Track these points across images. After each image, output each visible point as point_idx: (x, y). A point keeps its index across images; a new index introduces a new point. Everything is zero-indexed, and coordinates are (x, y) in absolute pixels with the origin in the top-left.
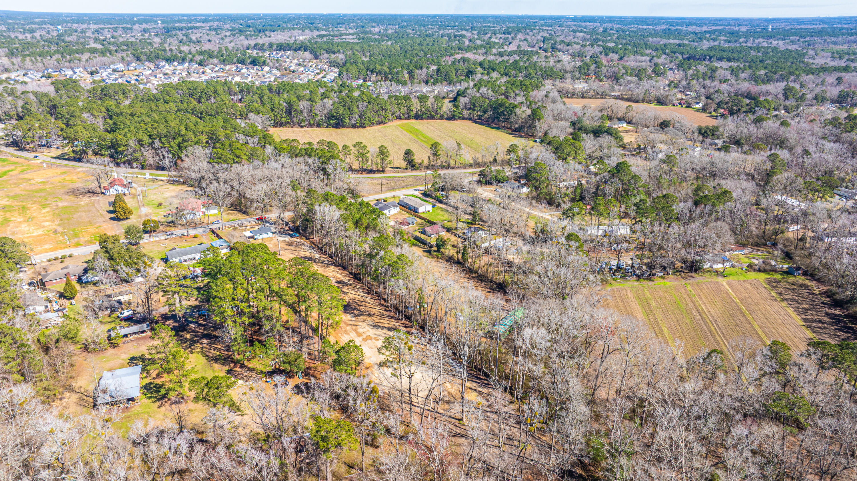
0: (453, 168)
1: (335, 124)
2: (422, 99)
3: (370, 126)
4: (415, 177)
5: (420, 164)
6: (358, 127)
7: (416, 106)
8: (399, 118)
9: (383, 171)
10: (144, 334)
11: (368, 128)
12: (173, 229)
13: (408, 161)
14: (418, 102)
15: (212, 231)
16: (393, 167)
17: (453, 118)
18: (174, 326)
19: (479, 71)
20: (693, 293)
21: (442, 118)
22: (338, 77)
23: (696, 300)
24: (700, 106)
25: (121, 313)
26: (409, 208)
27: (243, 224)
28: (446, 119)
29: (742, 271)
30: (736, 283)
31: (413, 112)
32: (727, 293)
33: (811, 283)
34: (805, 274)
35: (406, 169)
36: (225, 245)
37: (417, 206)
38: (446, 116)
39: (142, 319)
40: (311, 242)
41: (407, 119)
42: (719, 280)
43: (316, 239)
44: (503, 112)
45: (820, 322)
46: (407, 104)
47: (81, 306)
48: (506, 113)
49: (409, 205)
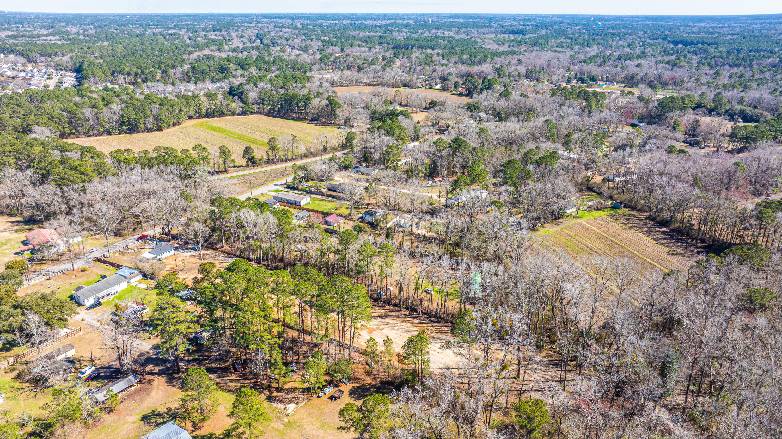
0: (290, 160)
1: (129, 129)
2: (210, 96)
3: (167, 128)
4: (263, 172)
5: (260, 160)
6: (154, 130)
7: (205, 104)
8: (191, 118)
9: (226, 171)
10: (133, 388)
11: (166, 131)
12: (45, 267)
13: (248, 159)
14: (207, 101)
15: (99, 260)
16: (234, 167)
17: (243, 113)
18: (159, 370)
19: (232, 66)
20: (572, 234)
21: (233, 114)
22: (86, 81)
23: (579, 239)
24: (438, 87)
25: (82, 373)
26: (288, 203)
27: (127, 247)
28: (238, 115)
29: (587, 212)
30: (591, 222)
31: (204, 111)
32: (592, 230)
33: (634, 213)
34: (625, 207)
35: (248, 166)
36: (136, 272)
37: (297, 200)
38: (237, 112)
39: (111, 372)
40: (222, 251)
41: (198, 118)
42: (579, 221)
43: (226, 248)
44: (296, 104)
45: (663, 239)
46: (197, 103)
47: (10, 379)
48: (300, 104)
49: (287, 200)
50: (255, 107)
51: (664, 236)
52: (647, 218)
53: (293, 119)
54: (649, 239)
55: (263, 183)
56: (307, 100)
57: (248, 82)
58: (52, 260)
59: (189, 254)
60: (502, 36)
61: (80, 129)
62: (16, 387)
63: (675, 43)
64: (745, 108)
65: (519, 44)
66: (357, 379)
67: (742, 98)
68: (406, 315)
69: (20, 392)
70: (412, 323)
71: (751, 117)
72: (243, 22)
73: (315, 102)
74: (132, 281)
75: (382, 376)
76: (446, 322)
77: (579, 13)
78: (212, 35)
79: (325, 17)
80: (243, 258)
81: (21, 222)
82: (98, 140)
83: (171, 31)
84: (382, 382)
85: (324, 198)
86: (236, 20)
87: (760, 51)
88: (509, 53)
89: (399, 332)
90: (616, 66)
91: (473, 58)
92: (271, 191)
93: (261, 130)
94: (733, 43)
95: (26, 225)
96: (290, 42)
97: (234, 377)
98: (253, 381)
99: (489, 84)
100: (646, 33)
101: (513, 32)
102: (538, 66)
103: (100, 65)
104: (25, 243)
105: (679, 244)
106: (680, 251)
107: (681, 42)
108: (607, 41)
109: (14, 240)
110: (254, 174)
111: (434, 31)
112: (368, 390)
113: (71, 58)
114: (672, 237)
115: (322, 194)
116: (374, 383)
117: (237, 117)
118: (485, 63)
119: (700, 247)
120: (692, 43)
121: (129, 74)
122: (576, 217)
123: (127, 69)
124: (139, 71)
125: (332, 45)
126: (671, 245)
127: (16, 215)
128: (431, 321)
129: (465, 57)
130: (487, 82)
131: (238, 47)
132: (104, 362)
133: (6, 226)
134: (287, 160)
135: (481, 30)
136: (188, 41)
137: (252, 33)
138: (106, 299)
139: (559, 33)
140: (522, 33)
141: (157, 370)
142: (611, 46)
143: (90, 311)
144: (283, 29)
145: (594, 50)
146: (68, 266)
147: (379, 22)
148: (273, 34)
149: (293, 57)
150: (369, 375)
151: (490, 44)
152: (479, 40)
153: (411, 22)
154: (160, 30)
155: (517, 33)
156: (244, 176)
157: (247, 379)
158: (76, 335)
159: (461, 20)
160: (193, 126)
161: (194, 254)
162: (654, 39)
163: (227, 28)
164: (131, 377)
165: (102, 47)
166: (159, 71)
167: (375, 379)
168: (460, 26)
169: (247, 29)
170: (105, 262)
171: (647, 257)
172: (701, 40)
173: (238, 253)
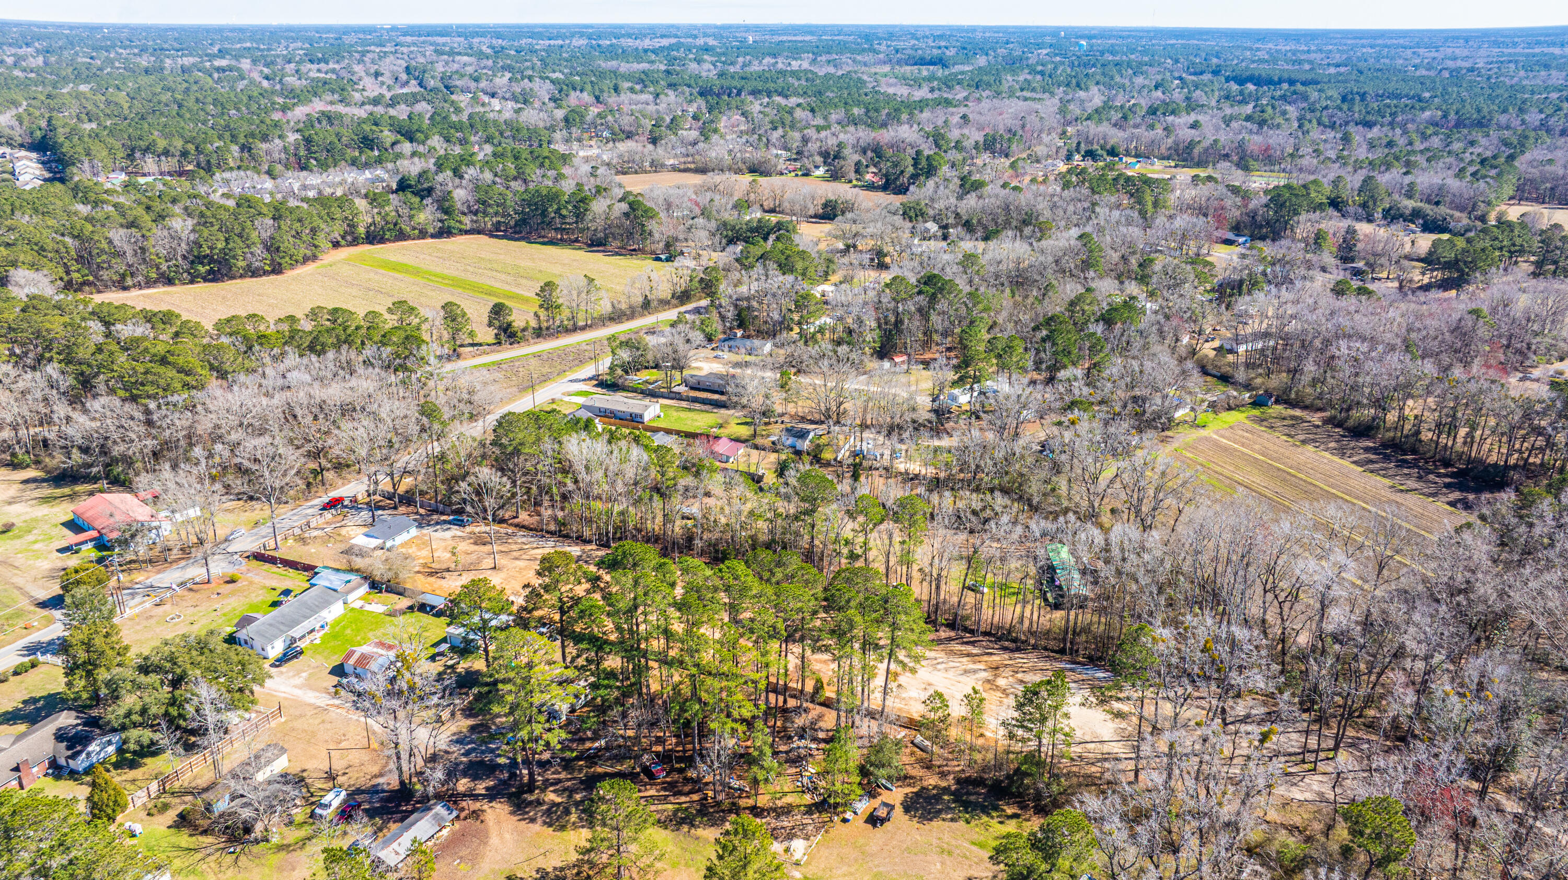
0: (583, 328)
1: (212, 271)
2: (374, 198)
3: (292, 267)
4: (537, 356)
5: (524, 330)
6: (266, 273)
7: (365, 215)
8: (336, 245)
9: (457, 355)
10: (444, 833)
11: (289, 274)
12: (139, 577)
13: (500, 328)
14: (369, 207)
15: (258, 557)
16: (473, 345)
17: (444, 232)
18: (487, 789)
19: (387, 136)
20: (1200, 460)
21: (423, 234)
22: (75, 170)
23: (1218, 469)
24: (821, 172)
25: (322, 806)
26: (615, 417)
27: (308, 524)
28: (433, 236)
29: (1211, 415)
30: (1227, 434)
31: (361, 230)
32: (1235, 450)
33: (1298, 412)
34: (1277, 402)
35: (499, 343)
36: (353, 577)
37: (636, 411)
38: (431, 230)
39: (381, 800)
40: (516, 526)
41: (350, 244)
42: (1202, 433)
43: (524, 517)
44: (558, 211)
45: (1372, 462)
46: (347, 213)
47: (163, 829)
48: (564, 212)
49: (612, 412)
50: (467, 221)
51: (1373, 457)
52: (1326, 421)
53: (552, 242)
54: (1346, 463)
55: (545, 379)
56: (580, 203)
57: (440, 167)
58: (151, 561)
59: (448, 534)
60: (908, 68)
61: (105, 275)
62: (184, 844)
63: (1241, 81)
64: (1420, 204)
65: (948, 83)
66: (906, 777)
67: (1411, 185)
68: (950, 639)
69: (199, 856)
70: (968, 655)
71: (1434, 221)
72: (364, 43)
73: (598, 206)
74: (351, 598)
75: (956, 766)
76: (1035, 647)
77: (1030, 24)
78: (313, 71)
79: (534, 32)
80: (567, 536)
81: (44, 480)
82: (148, 296)
83: (218, 63)
84: (958, 781)
85: (684, 404)
86: (348, 39)
87: (1398, 97)
88: (938, 103)
89: (951, 674)
90: (1152, 127)
91: (873, 114)
92: (569, 394)
93: (495, 266)
94: (1345, 81)
95: (58, 486)
96: (483, 84)
97: (652, 792)
98: (695, 797)
99: (930, 165)
100: (1177, 61)
101: (922, 62)
102: (1001, 126)
103: (95, 135)
104: (74, 526)
105: (1406, 471)
106: (1412, 484)
107: (1251, 79)
108: (1112, 78)
109: (44, 520)
110: (519, 359)
111: (768, 60)
112: (938, 798)
113: (19, 119)
114: (1387, 458)
115: (678, 397)
116: (944, 784)
117: (430, 240)
118: (900, 123)
119: (1446, 476)
120: (1270, 82)
121: (166, 153)
122: (1194, 425)
123: (162, 144)
124: (191, 147)
125: (574, 89)
126: (1391, 472)
127: (28, 466)
128: (1005, 649)
129: (856, 111)
130: (924, 163)
131: (382, 96)
132: (359, 777)
133: (13, 491)
134: (575, 329)
135: (859, 58)
136: (265, 84)
137: (393, 65)
138: (307, 640)
139: (1013, 64)
140: (940, 61)
141: (481, 787)
142: (1123, 87)
143: (283, 669)
144: (458, 58)
145: (1095, 97)
146: (196, 572)
147: (647, 43)
148: (440, 68)
149: (507, 115)
150: (929, 768)
151: (890, 85)
152: (865, 77)
153: (711, 42)
154: (191, 60)
155: (931, 63)
156: (499, 364)
157: (681, 793)
158: (273, 724)
159: (808, 38)
160: (347, 261)
161: (459, 533)
162: (1195, 74)
163: (339, 57)
164: (439, 809)
165: (78, 96)
166: (235, 148)
167: (943, 775)
168: (817, 51)
169: (380, 58)
170: (272, 560)
171: (1357, 498)
172: (1286, 76)
173: (552, 527)
